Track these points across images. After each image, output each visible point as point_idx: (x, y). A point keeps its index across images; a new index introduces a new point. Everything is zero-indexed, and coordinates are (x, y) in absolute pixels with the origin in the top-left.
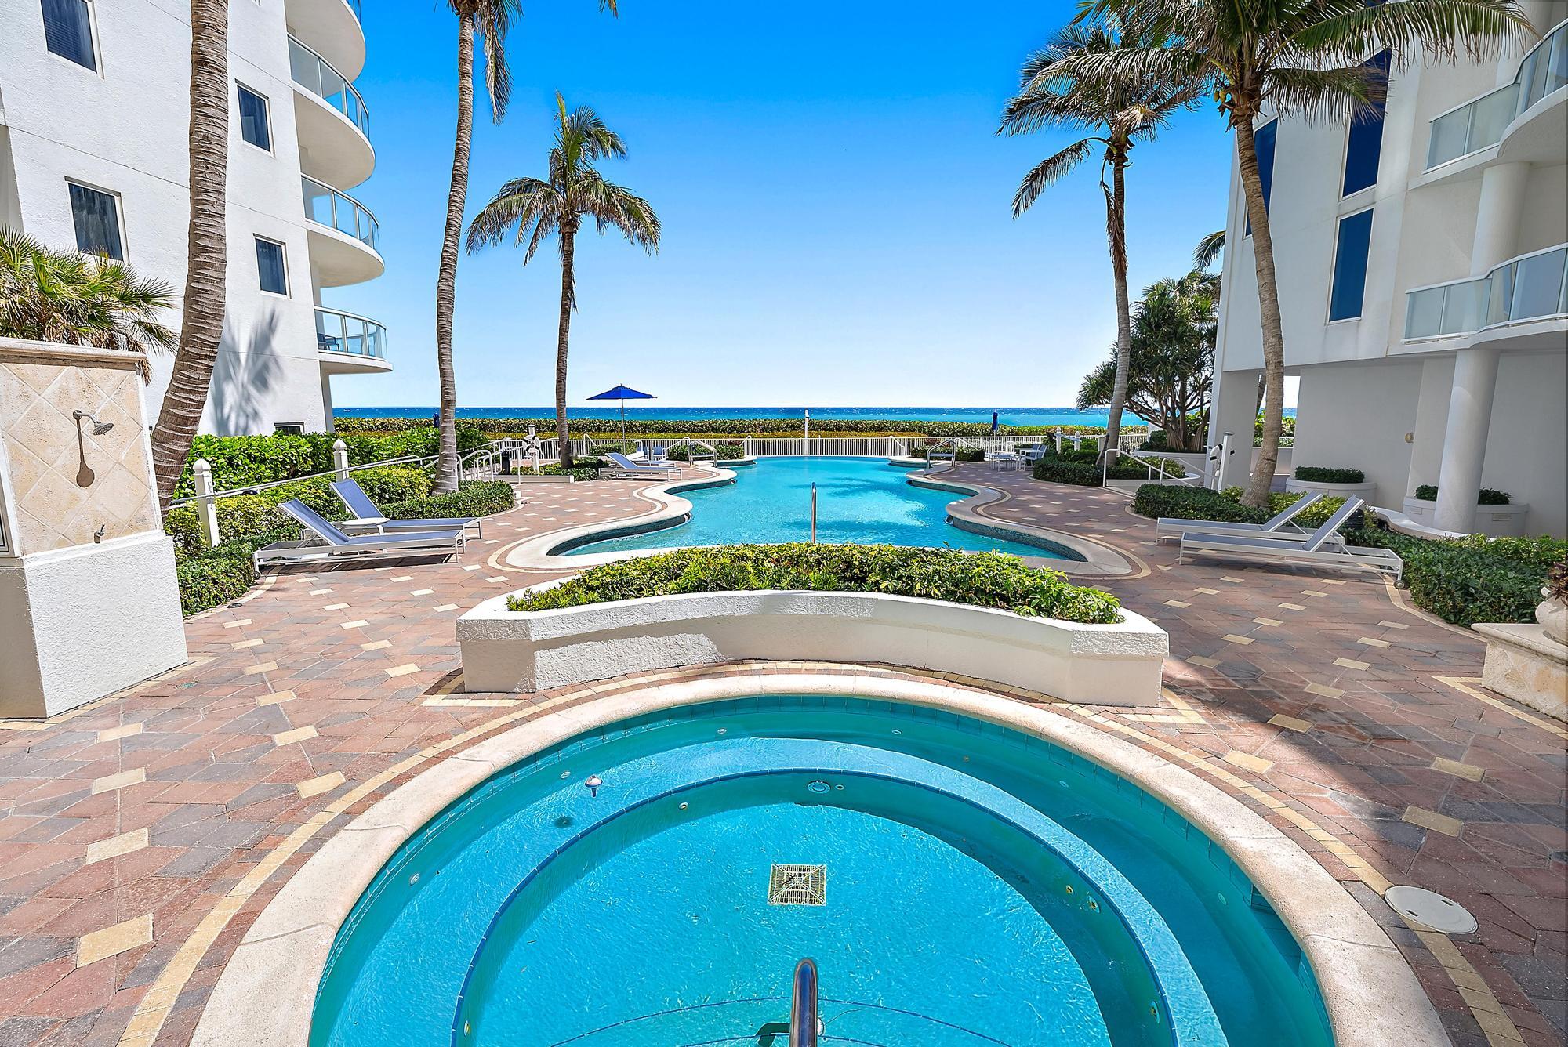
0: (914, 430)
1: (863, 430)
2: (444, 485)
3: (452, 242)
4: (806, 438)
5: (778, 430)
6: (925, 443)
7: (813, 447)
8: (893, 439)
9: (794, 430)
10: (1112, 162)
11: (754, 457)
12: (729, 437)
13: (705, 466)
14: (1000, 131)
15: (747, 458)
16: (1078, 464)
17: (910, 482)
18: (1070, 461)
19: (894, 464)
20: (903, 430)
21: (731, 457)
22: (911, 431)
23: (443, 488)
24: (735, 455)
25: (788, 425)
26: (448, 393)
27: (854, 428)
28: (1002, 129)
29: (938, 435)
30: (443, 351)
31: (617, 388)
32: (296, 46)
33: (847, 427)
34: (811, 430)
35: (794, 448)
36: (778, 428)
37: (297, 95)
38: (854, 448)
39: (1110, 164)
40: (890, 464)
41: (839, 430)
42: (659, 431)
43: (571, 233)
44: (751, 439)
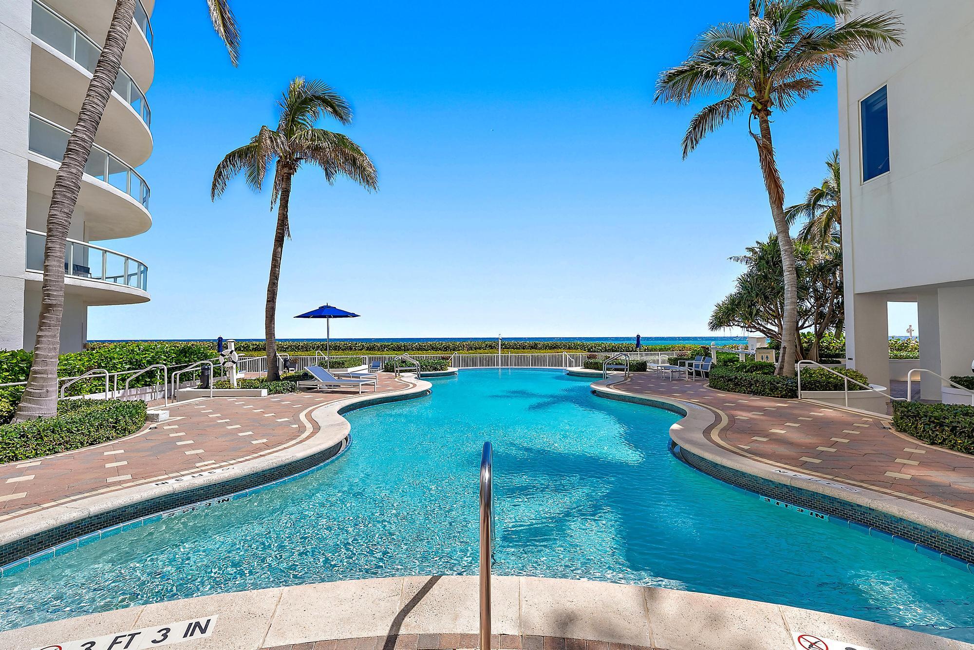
0: (578, 348)
1: (540, 349)
2: (28, 409)
3: (84, 127)
4: (500, 354)
5: (480, 348)
6: (588, 357)
7: (505, 362)
8: (566, 354)
9: (492, 348)
10: (757, 116)
11: (455, 369)
12: (443, 354)
13: (409, 377)
14: (657, 99)
15: (450, 370)
16: (757, 375)
17: (594, 392)
18: (746, 372)
19: (571, 374)
20: (569, 348)
21: (436, 369)
22: (575, 349)
23: (25, 413)
24: (439, 367)
25: (487, 345)
26: (48, 295)
27: (534, 347)
28: (658, 97)
29: (595, 352)
30: (50, 245)
31: (322, 307)
32: (38, 6)
33: (530, 346)
34: (504, 349)
35: (490, 362)
36: (480, 347)
37: (35, 48)
38: (536, 361)
39: (755, 118)
40: (568, 374)
41: (524, 349)
42: (394, 350)
43: (290, 174)
44: (457, 355)
